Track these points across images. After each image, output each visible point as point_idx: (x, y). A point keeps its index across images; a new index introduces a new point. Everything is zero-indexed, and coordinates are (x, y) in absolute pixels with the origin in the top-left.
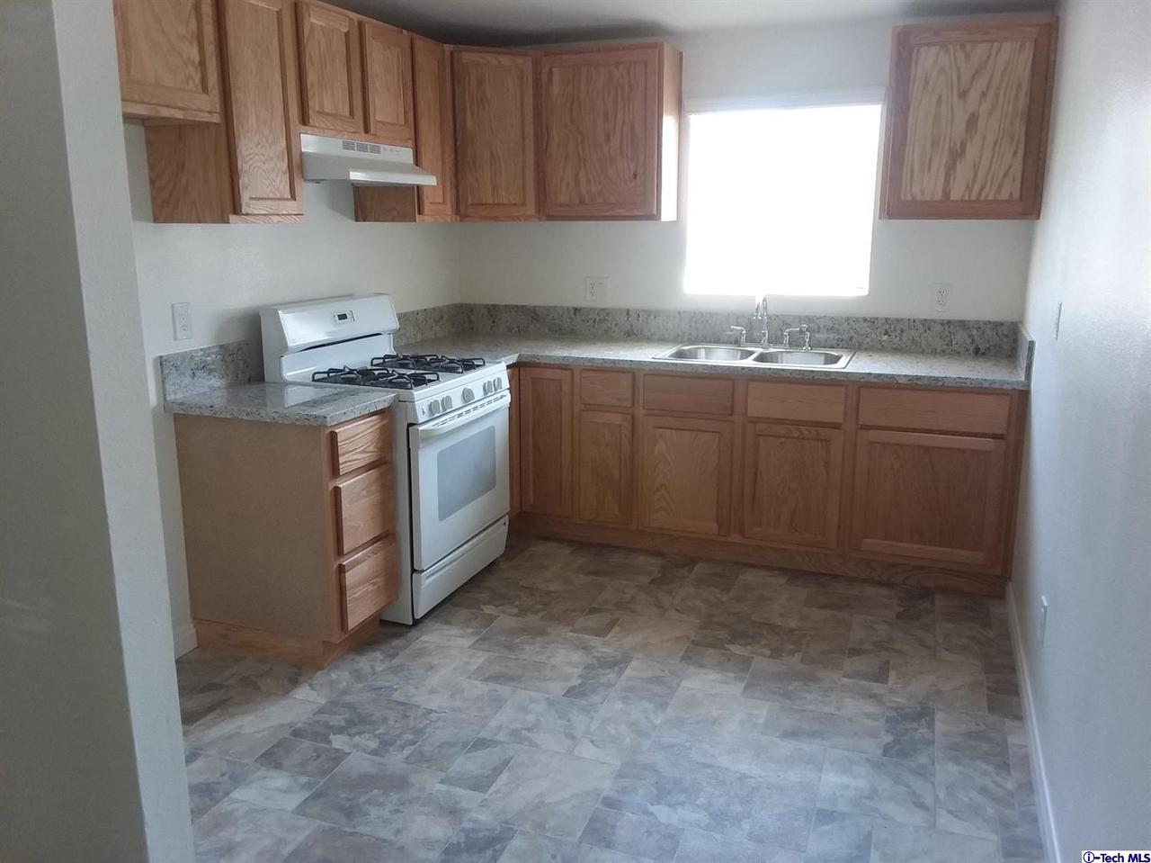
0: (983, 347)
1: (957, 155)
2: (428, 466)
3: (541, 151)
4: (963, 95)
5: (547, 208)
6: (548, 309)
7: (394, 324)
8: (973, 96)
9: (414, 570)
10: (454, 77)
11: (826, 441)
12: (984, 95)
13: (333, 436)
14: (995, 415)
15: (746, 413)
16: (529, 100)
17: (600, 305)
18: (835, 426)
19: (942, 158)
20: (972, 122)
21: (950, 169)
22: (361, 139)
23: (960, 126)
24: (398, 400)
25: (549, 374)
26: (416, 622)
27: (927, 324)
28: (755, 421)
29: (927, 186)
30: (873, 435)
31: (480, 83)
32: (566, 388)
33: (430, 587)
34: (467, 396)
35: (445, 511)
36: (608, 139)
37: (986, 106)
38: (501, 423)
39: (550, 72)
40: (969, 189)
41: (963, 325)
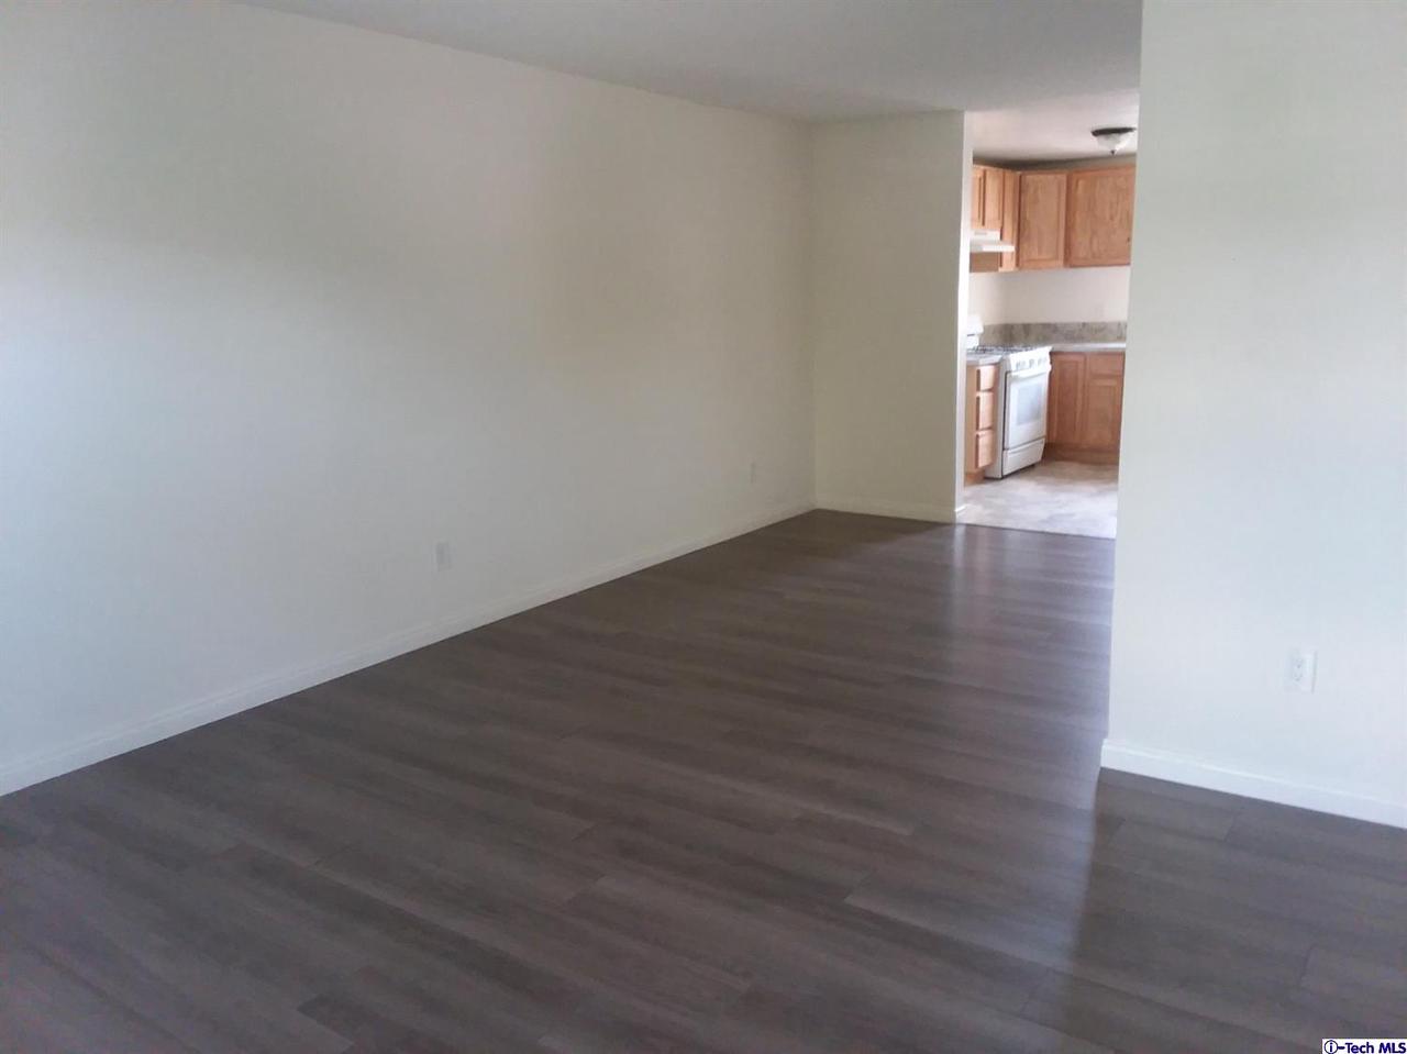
2: (1014, 392)
3: (1069, 229)
5: (1070, 259)
6: (1066, 325)
7: (981, 331)
9: (1003, 449)
10: (1020, 190)
13: (979, 372)
16: (1063, 198)
17: (1100, 320)
22: (981, 229)
24: (1002, 360)
25: (1072, 358)
26: (1004, 477)
31: (1036, 191)
32: (1081, 366)
33: (1012, 461)
34: (1031, 362)
35: (1019, 423)
36: (1112, 218)
38: (1044, 382)
39: (1077, 182)
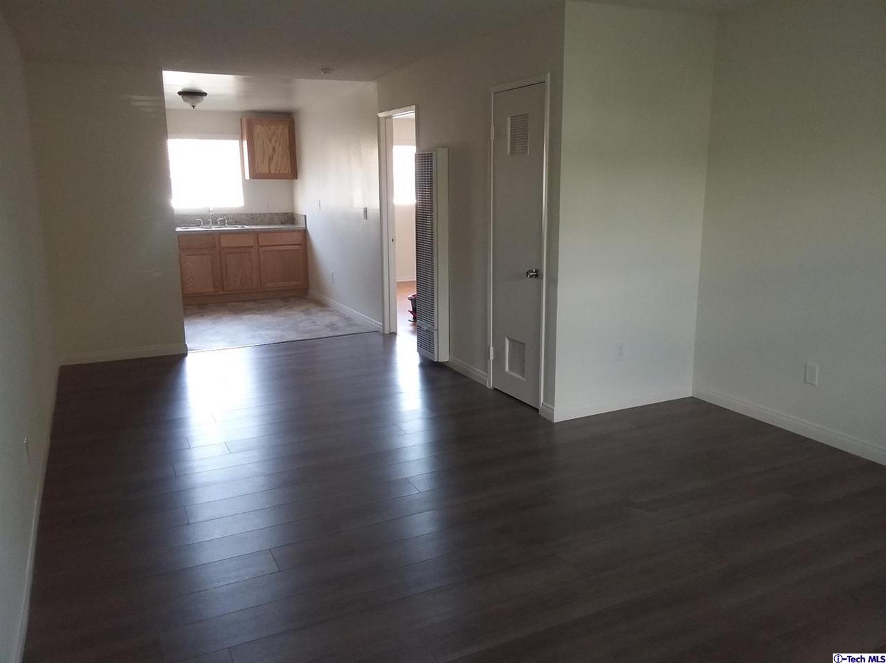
0: (284, 221)
1: (271, 159)
4: (270, 140)
8: (273, 141)
11: (250, 252)
12: (276, 141)
14: (298, 238)
15: (220, 245)
18: (252, 247)
19: (266, 160)
20: (274, 149)
21: (270, 164)
23: (271, 150)
27: (265, 215)
28: (223, 248)
29: (264, 169)
30: (264, 249)
37: (277, 145)
40: (276, 170)
41: (276, 214)
